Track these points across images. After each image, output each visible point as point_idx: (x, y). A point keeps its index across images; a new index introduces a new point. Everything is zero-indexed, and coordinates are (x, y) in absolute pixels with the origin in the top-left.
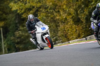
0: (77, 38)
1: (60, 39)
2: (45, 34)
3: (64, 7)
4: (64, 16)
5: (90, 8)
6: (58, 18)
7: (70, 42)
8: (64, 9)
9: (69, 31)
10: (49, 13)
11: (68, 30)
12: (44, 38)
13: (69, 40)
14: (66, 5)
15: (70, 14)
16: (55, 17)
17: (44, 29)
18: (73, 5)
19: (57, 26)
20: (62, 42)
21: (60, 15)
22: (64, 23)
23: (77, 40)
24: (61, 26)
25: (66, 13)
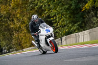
0: (30, 46)
1: (14, 48)
2: (49, 37)
3: (18, 15)
4: (18, 25)
5: (43, 17)
6: (12, 26)
7: (24, 50)
8: (17, 18)
9: (23, 40)
10: (3, 22)
11: (22, 38)
12: (48, 40)
13: (22, 48)
14: (20, 13)
15: (24, 23)
16: (9, 25)
17: (48, 31)
18: (27, 14)
19: (11, 35)
20: (16, 50)
21: (14, 24)
22: (18, 31)
23: (30, 48)
24: (16, 35)
25: (19, 22)
